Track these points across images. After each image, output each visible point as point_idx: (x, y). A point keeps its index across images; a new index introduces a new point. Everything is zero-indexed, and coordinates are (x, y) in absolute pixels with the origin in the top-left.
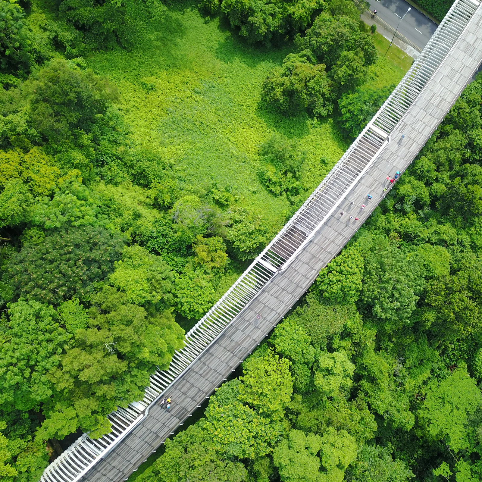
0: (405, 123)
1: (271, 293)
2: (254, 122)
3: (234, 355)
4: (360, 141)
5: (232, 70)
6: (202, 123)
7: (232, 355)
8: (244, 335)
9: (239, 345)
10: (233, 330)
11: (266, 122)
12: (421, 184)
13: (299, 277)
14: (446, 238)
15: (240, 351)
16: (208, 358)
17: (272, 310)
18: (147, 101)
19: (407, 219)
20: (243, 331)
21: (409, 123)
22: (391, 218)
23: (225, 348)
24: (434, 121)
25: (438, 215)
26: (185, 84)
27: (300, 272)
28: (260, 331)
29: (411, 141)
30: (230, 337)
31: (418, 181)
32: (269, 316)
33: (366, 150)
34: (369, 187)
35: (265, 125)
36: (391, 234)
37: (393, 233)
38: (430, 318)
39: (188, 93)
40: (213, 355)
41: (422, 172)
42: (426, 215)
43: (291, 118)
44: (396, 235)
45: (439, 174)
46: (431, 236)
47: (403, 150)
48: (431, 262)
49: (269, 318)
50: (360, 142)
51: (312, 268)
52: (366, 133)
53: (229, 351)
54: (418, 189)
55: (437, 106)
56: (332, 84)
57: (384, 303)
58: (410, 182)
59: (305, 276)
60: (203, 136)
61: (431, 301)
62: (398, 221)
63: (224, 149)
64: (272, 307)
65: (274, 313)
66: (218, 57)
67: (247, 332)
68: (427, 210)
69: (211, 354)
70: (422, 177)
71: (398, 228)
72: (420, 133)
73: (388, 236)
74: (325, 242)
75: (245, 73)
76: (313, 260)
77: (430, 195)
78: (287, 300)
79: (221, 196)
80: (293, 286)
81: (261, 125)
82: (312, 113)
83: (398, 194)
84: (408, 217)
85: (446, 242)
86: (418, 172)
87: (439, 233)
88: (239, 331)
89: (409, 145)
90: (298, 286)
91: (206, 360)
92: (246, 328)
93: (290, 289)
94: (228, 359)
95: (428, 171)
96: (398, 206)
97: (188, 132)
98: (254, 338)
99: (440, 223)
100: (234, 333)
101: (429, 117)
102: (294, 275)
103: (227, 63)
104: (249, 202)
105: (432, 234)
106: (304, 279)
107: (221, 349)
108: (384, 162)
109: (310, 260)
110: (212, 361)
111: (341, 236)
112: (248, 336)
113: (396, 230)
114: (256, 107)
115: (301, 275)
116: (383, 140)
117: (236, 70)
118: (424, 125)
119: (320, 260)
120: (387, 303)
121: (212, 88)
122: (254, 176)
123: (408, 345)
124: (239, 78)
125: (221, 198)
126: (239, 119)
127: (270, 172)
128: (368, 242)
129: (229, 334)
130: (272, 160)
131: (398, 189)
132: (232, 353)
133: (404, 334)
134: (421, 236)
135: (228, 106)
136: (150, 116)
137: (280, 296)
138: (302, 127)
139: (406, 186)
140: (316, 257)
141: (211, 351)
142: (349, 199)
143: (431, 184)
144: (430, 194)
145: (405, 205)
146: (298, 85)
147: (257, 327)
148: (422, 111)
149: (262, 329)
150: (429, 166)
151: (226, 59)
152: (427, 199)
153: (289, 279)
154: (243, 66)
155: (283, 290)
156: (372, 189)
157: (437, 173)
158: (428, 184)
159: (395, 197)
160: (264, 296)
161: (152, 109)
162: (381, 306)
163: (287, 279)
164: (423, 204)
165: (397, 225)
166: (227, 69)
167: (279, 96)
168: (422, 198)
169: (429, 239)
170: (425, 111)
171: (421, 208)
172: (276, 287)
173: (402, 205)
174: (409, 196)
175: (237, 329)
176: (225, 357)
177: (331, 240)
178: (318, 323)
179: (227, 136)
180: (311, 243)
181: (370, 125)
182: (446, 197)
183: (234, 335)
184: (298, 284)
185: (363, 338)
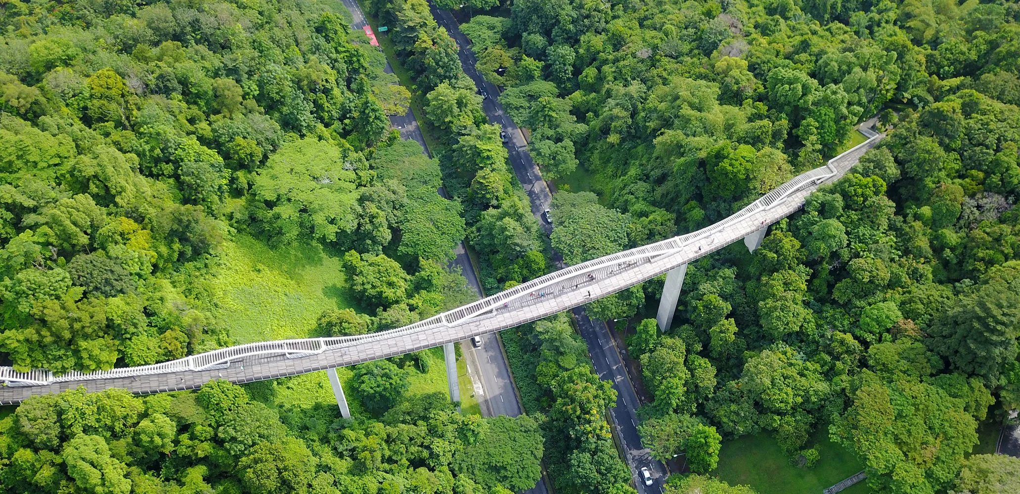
6: (266, 306)
18: (247, 273)
26: (284, 285)
39: (279, 289)
60: (258, 312)
97: (251, 303)
121: (298, 299)
136: (240, 281)
161: (245, 279)
166: (322, 298)
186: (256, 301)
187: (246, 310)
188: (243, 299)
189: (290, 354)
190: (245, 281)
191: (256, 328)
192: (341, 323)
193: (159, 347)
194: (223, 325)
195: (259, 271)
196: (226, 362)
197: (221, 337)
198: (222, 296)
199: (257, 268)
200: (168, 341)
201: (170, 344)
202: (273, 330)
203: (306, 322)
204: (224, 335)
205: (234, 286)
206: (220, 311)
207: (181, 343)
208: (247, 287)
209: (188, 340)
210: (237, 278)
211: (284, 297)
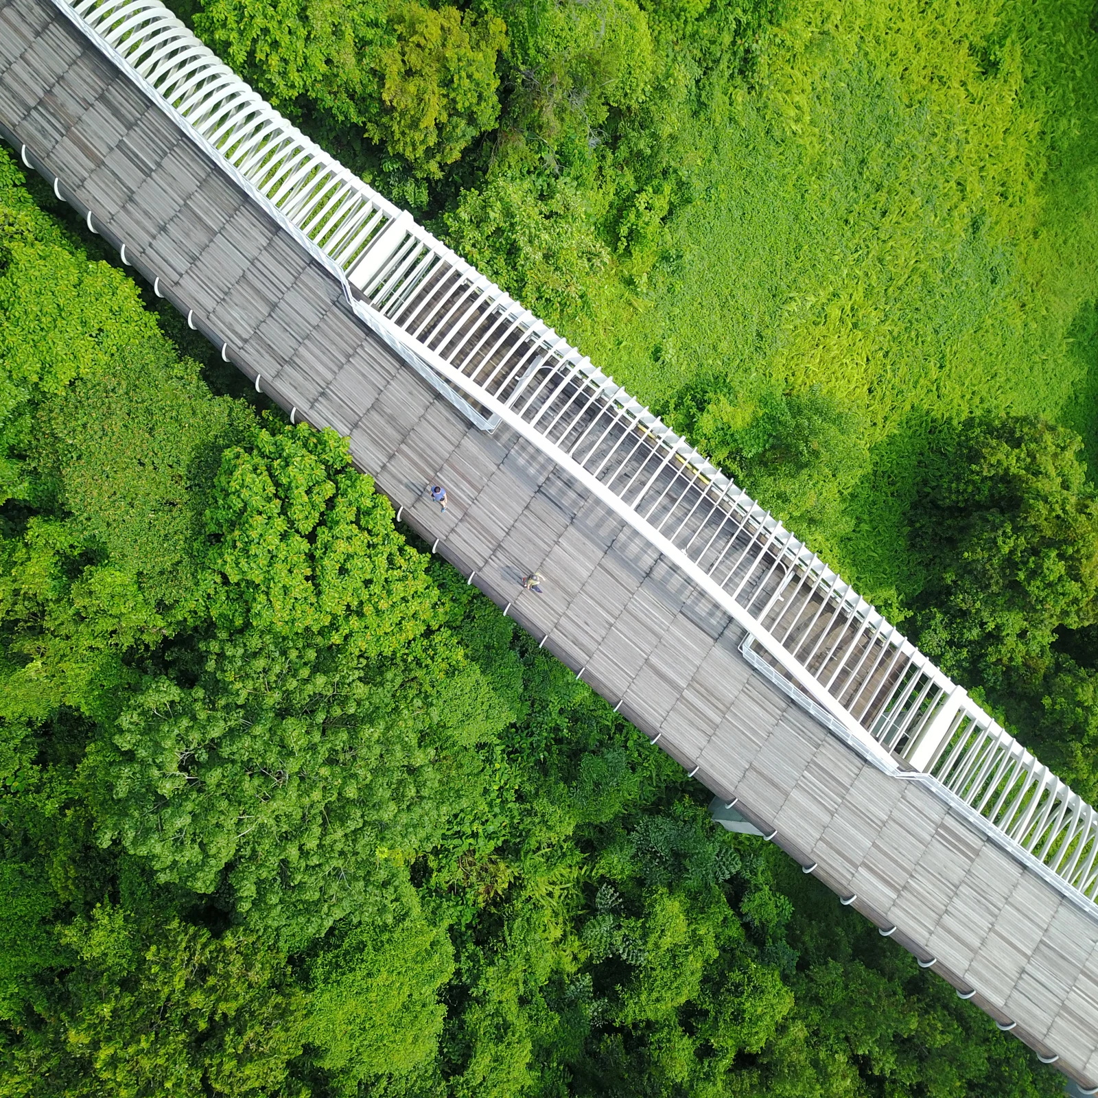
0: (977, 853)
1: (266, 258)
2: (888, 401)
3: (29, 109)
4: (893, 647)
5: (1048, 351)
6: (884, 214)
7: (32, 103)
8: (105, 150)
9: (68, 129)
10: (129, 110)
11: (892, 440)
12: (689, 990)
13: (321, 368)
14: (480, 1065)
15: (43, 131)
16: (30, 19)
17: (194, 260)
18: (949, 42)
19: (557, 933)
20: (121, 146)
21: (978, 869)
22: (561, 870)
23: (60, 78)
24: (997, 990)
25: (573, 1052)
26: (1001, 189)
27: (342, 376)
28: (113, 209)
29: (900, 878)
30: (102, 98)
31: (699, 975)
32: (171, 245)
33: (854, 674)
34: (694, 681)
35: (880, 436)
36: (502, 866)
37: (505, 874)
38: (98, 936)
39: (976, 189)
40: (38, 34)
41: (737, 990)
42: (573, 1004)
43: (906, 530)
44: (502, 886)
45: (727, 1062)
46: (490, 1008)
47: (860, 837)
48: (370, 975)
49: (162, 244)
50: (885, 646)
51: (356, 426)
52: (924, 679)
53: (49, 92)
54: (668, 974)
55: (1064, 1007)
56: (1035, 671)
57: (185, 722)
58: (697, 941)
59: (323, 394)
60: (842, 212)
61: (171, 945)
62: (550, 894)
63: (803, 272)
64: (205, 257)
65: (182, 264)
66: (1085, 310)
67: (117, 162)
68: (590, 1010)
69: (45, 27)
70: (715, 994)
71: (525, 894)
72: (938, 923)
73: (498, 850)
74: (465, 485)
75: (1042, 395)
76: (390, 430)
77: (648, 1022)
78: (228, 319)
79: (646, 216)
80: (285, 345)
81: (880, 421)
82: (926, 605)
83: (651, 892)
84: (564, 936)
85: (459, 1069)
86: (736, 976)
87: (499, 1039)
88: (123, 130)
89: (884, 865)
90: (282, 361)
91: (24, 11)
92: (133, 158)
93: (272, 331)
94: (16, 86)
95: (738, 1017)
96: (606, 898)
97: (854, 162)
98: (89, 184)
99: (542, 1053)
100: (116, 112)
101: (1011, 968)
102: (333, 349)
103: (1071, 334)
104: (624, 330)
105: (497, 1013)
106: (313, 390)
107: (60, 67)
108: (807, 750)
109: (392, 420)
110: (16, 30)
111: (487, 553)
112: (100, 164)
113: (517, 885)
114: (936, 414)
115: (329, 376)
116: (898, 750)
117: (1050, 365)
118: (976, 943)
119: (391, 457)
120: (180, 739)
121: (990, 277)
122: (713, 364)
123: (41, 878)
124: (1025, 367)
125: (638, 215)
126: (895, 349)
127: (730, 409)
128: (468, 716)
129: (115, 95)
130: (772, 419)
131: (671, 892)
132: (41, 102)
133: (86, 858)
134: (491, 971)
135: (938, 320)
136: (902, 45)
137: (248, 292)
138: (878, 564)
139: (681, 923)
140: (403, 442)
141: (56, 30)
142: (644, 591)
143: (690, 1030)
144: (650, 1025)
145: (610, 919)
146: (1045, 512)
147: (131, 199)
148: (1038, 935)
149: (122, 216)
150: (760, 1018)
151: (1082, 337)
152: (634, 1009)
153: (316, 327)
154: (1065, 390)
155: (274, 306)
156: (686, 693)
157: (732, 1055)
158: (689, 1016)
159: (640, 882)
160: (255, 233)
161: (923, 53)
162: (172, 712)
163: (315, 320)
164: (615, 999)
165: (538, 886)
166: (1051, 335)
167: (993, 461)
168: (636, 992)
169: (477, 1000)
170: (1036, 950)
171: (601, 989)
172: (288, 279)
173: (614, 911)
174: (644, 936)
175: (129, 126)
176: (26, 77)
177: (474, 510)
178: (117, 424)
179: (844, 296)
180: (461, 427)
181: (959, 699)
182: (641, 1072)
183: (107, 113)
184: (290, 362)
185: (53, 645)
186: (875, 166)
187: (818, 169)
188: (849, 120)
189: (758, 647)
190: (918, 61)
191: (779, 264)
192: (1050, 543)
193: (362, 45)
194: (691, 162)
195: (989, 67)
196: (486, 412)
197: (642, 200)
198: (799, 47)
199: (997, 53)
200: (414, 59)
201: (409, 73)
202: (821, 316)
203: (934, 373)
204: (662, 204)
205: (870, 46)
206: (740, 96)
207: (453, 112)
208: (899, 90)
209: (488, 117)
210: (906, 26)
211: (960, 227)
